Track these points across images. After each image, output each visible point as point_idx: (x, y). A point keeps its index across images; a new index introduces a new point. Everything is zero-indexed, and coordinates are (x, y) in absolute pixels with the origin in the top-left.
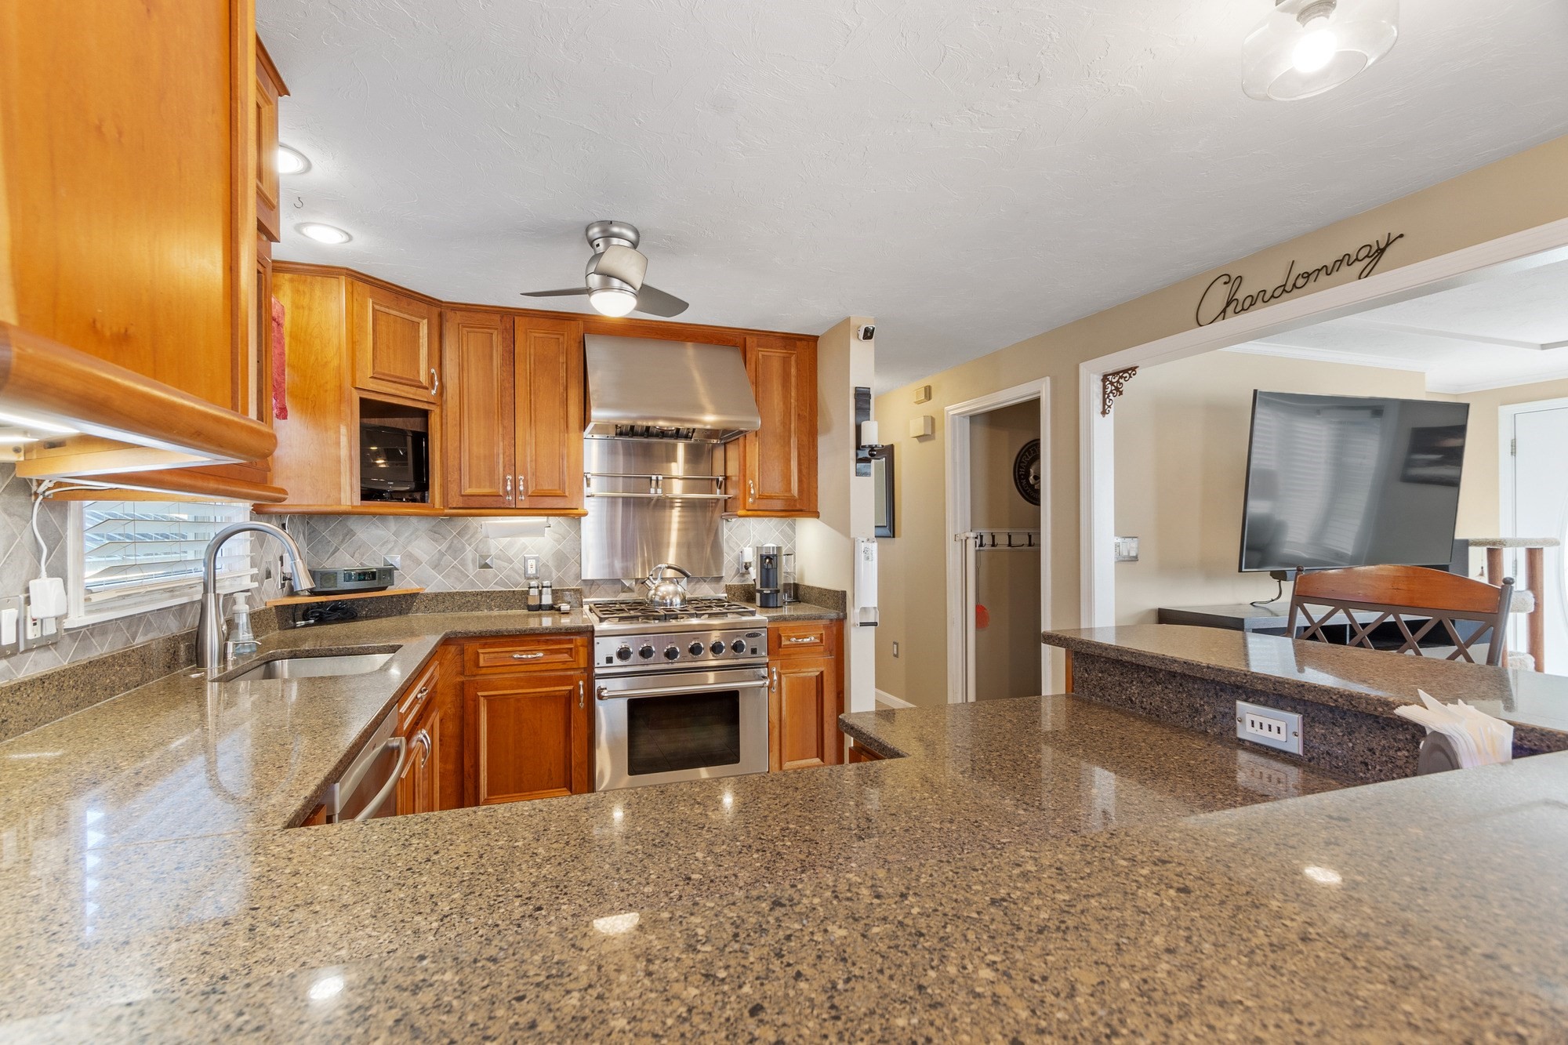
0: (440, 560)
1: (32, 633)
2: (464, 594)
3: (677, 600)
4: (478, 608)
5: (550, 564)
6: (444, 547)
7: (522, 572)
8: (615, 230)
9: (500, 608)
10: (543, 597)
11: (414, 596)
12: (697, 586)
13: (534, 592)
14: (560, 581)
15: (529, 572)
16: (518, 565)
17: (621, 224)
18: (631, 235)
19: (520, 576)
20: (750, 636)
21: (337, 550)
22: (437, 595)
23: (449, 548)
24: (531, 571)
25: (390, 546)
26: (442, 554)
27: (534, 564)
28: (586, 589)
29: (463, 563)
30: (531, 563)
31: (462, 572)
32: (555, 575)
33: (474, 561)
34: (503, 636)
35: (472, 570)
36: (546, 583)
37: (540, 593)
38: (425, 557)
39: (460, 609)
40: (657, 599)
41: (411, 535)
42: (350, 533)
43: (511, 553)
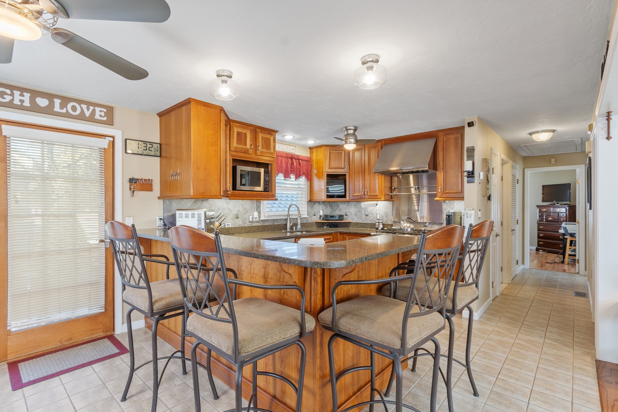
0: (356, 213)
1: (254, 220)
2: (361, 223)
3: (409, 230)
4: (364, 227)
5: (384, 216)
6: (357, 210)
7: (376, 218)
8: (348, 128)
9: (370, 228)
10: (380, 225)
11: (350, 223)
12: (433, 226)
13: (377, 224)
14: (386, 221)
16: (375, 216)
17: (350, 126)
18: (353, 128)
19: (375, 219)
21: (336, 210)
22: (355, 223)
23: (359, 210)
24: (378, 218)
25: (346, 209)
26: (357, 212)
27: (379, 215)
28: (394, 224)
29: (361, 214)
30: (378, 215)
31: (361, 217)
32: (385, 219)
33: (364, 214)
35: (364, 217)
36: (381, 221)
37: (379, 224)
38: (353, 213)
39: (360, 227)
40: (402, 228)
41: (350, 206)
42: (338, 206)
43: (373, 212)
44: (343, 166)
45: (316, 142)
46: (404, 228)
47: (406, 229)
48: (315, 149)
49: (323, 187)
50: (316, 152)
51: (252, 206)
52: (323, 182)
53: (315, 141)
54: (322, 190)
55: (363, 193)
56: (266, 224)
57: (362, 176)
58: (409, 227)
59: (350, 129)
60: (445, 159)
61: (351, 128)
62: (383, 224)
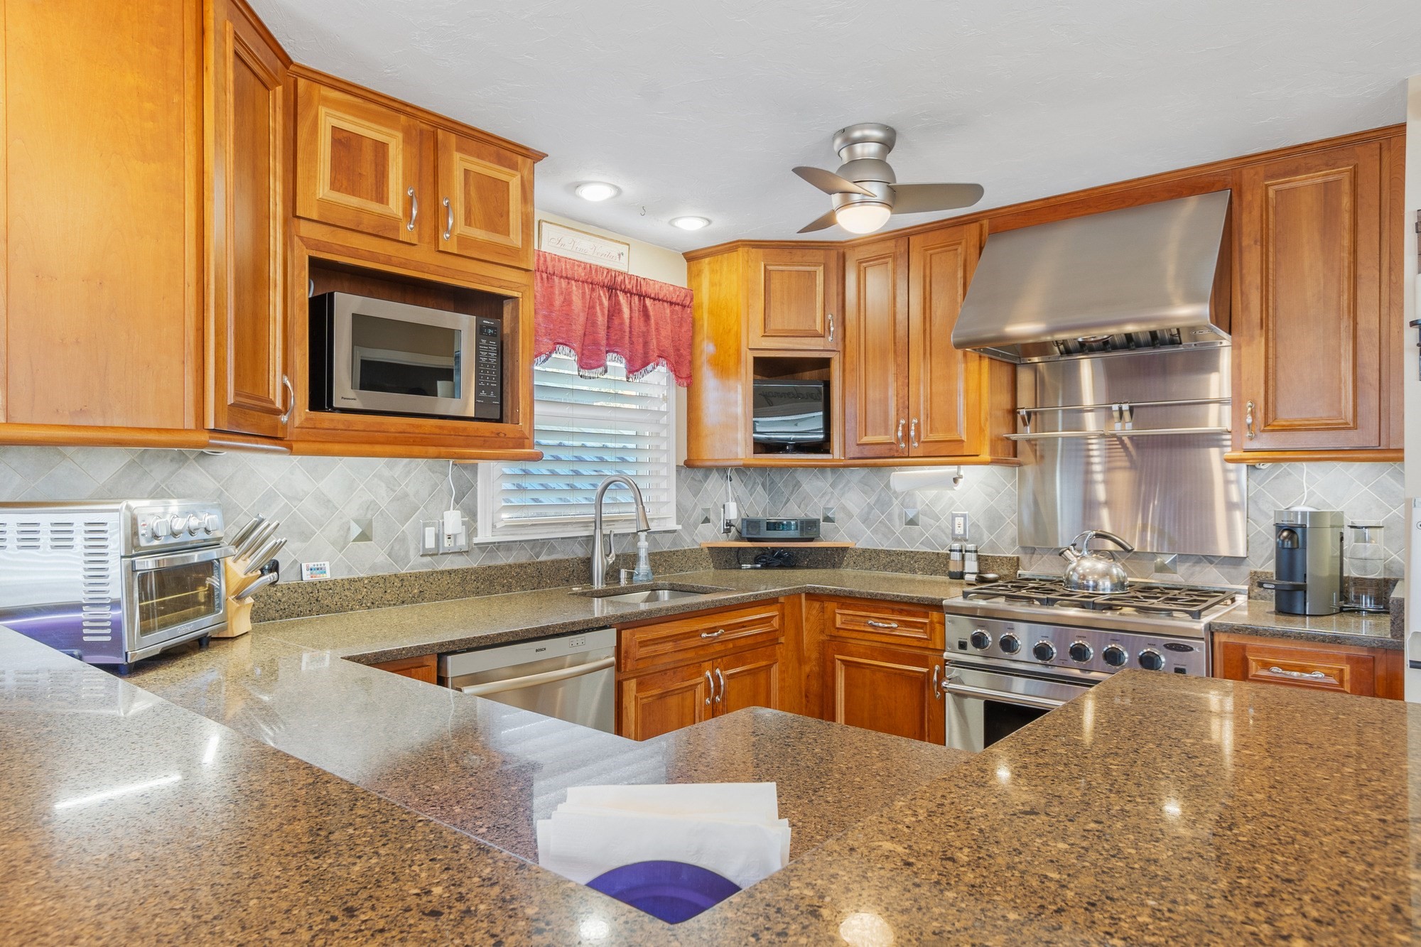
0: (869, 513)
1: (447, 543)
2: (888, 553)
4: (901, 569)
5: (981, 524)
6: (872, 500)
7: (949, 531)
8: (857, 134)
9: (924, 571)
10: (967, 563)
11: (845, 549)
12: (1197, 568)
13: (956, 556)
14: (993, 546)
15: (957, 532)
16: (945, 523)
17: (862, 126)
18: (878, 134)
19: (948, 537)
20: (1170, 647)
21: (788, 500)
22: (864, 551)
23: (878, 501)
24: (959, 531)
25: (827, 498)
26: (871, 508)
27: (962, 522)
28: (1024, 559)
29: (890, 518)
30: (959, 520)
31: (889, 528)
32: (987, 538)
33: (900, 517)
34: (855, 598)
35: (899, 527)
36: (971, 546)
37: (963, 558)
38: (855, 511)
39: (885, 569)
40: (1075, 578)
41: (844, 486)
42: (798, 485)
43: (937, 509)
44: (819, 327)
45: (712, 226)
46: (1084, 577)
47: (1091, 583)
48: (707, 260)
49: (739, 410)
50: (713, 271)
51: (436, 485)
52: (740, 387)
53: (709, 222)
54: (737, 419)
55: (900, 434)
56: (503, 560)
57: (898, 365)
58: (1106, 574)
59: (863, 140)
60: (1271, 283)
61: (868, 132)
62: (979, 558)
